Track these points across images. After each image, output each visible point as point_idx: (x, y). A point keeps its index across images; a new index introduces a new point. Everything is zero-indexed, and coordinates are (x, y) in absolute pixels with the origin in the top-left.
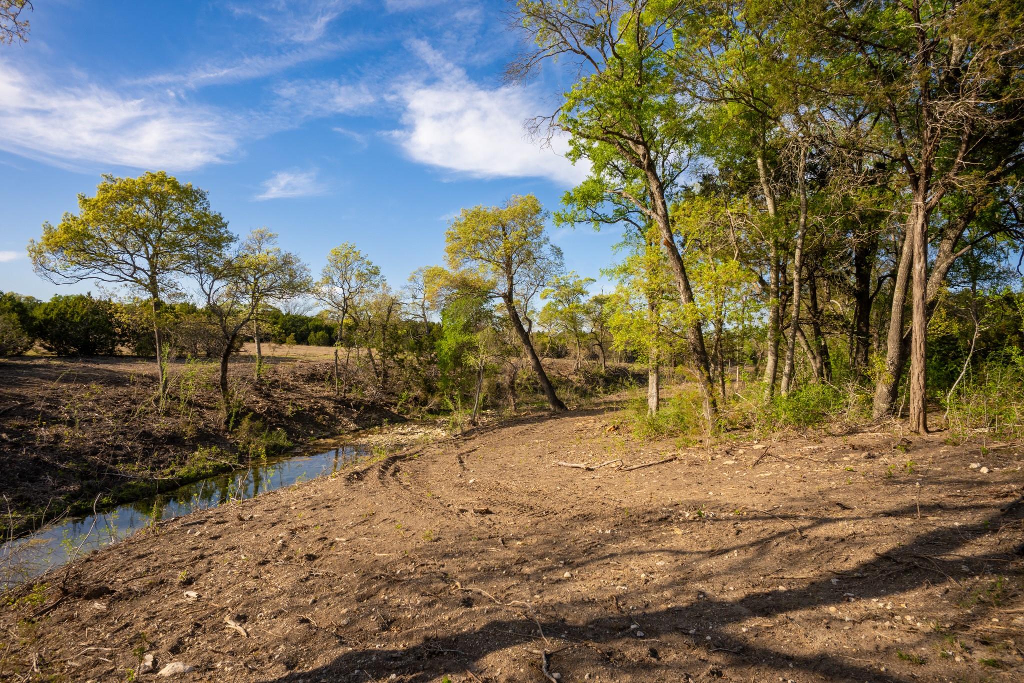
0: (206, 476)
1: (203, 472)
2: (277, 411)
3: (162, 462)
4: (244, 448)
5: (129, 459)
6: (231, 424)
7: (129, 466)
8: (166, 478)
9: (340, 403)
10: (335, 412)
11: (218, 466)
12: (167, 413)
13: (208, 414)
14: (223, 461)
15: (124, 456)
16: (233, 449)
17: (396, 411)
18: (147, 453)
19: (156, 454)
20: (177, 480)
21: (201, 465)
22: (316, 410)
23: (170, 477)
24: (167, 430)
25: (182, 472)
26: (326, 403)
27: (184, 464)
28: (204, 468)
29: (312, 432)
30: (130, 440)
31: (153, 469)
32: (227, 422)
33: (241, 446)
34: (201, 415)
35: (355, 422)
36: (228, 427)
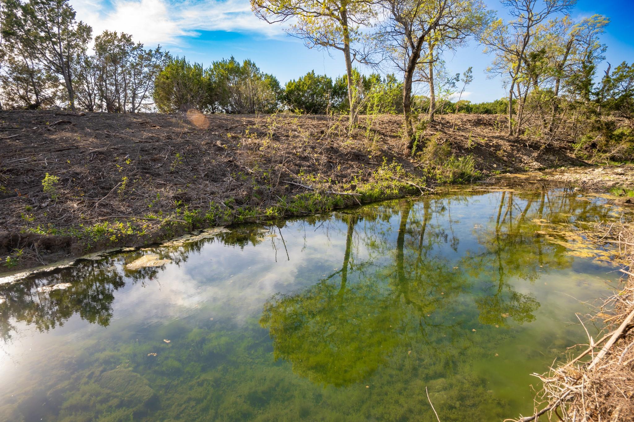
0: (390, 198)
1: (388, 191)
2: (456, 143)
3: (345, 176)
4: (429, 173)
5: (313, 170)
6: (414, 148)
7: (310, 177)
8: (345, 193)
9: (514, 142)
10: (513, 150)
11: (404, 187)
12: (354, 137)
13: (392, 142)
14: (410, 183)
15: (309, 166)
16: (418, 171)
17: (573, 156)
18: (330, 166)
19: (339, 168)
20: (358, 197)
21: (385, 184)
22: (493, 146)
23: (350, 192)
24: (352, 148)
25: (364, 188)
26: (501, 142)
27: (367, 180)
28: (389, 187)
29: (495, 166)
30: (316, 153)
31: (333, 182)
32: (410, 147)
33: (426, 170)
34: (385, 142)
35: (537, 160)
36: (410, 153)
